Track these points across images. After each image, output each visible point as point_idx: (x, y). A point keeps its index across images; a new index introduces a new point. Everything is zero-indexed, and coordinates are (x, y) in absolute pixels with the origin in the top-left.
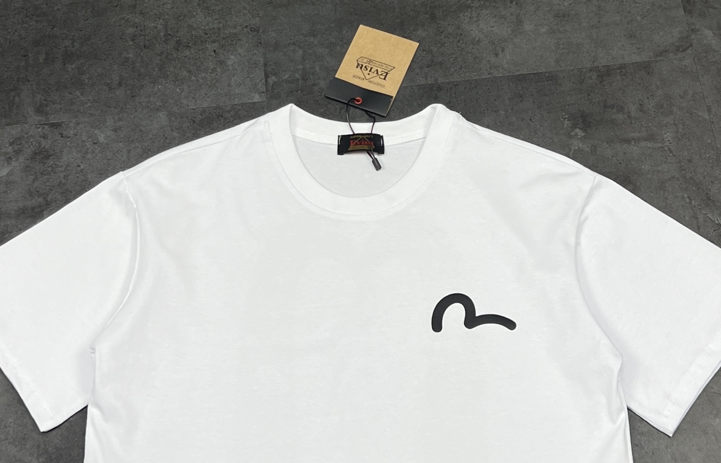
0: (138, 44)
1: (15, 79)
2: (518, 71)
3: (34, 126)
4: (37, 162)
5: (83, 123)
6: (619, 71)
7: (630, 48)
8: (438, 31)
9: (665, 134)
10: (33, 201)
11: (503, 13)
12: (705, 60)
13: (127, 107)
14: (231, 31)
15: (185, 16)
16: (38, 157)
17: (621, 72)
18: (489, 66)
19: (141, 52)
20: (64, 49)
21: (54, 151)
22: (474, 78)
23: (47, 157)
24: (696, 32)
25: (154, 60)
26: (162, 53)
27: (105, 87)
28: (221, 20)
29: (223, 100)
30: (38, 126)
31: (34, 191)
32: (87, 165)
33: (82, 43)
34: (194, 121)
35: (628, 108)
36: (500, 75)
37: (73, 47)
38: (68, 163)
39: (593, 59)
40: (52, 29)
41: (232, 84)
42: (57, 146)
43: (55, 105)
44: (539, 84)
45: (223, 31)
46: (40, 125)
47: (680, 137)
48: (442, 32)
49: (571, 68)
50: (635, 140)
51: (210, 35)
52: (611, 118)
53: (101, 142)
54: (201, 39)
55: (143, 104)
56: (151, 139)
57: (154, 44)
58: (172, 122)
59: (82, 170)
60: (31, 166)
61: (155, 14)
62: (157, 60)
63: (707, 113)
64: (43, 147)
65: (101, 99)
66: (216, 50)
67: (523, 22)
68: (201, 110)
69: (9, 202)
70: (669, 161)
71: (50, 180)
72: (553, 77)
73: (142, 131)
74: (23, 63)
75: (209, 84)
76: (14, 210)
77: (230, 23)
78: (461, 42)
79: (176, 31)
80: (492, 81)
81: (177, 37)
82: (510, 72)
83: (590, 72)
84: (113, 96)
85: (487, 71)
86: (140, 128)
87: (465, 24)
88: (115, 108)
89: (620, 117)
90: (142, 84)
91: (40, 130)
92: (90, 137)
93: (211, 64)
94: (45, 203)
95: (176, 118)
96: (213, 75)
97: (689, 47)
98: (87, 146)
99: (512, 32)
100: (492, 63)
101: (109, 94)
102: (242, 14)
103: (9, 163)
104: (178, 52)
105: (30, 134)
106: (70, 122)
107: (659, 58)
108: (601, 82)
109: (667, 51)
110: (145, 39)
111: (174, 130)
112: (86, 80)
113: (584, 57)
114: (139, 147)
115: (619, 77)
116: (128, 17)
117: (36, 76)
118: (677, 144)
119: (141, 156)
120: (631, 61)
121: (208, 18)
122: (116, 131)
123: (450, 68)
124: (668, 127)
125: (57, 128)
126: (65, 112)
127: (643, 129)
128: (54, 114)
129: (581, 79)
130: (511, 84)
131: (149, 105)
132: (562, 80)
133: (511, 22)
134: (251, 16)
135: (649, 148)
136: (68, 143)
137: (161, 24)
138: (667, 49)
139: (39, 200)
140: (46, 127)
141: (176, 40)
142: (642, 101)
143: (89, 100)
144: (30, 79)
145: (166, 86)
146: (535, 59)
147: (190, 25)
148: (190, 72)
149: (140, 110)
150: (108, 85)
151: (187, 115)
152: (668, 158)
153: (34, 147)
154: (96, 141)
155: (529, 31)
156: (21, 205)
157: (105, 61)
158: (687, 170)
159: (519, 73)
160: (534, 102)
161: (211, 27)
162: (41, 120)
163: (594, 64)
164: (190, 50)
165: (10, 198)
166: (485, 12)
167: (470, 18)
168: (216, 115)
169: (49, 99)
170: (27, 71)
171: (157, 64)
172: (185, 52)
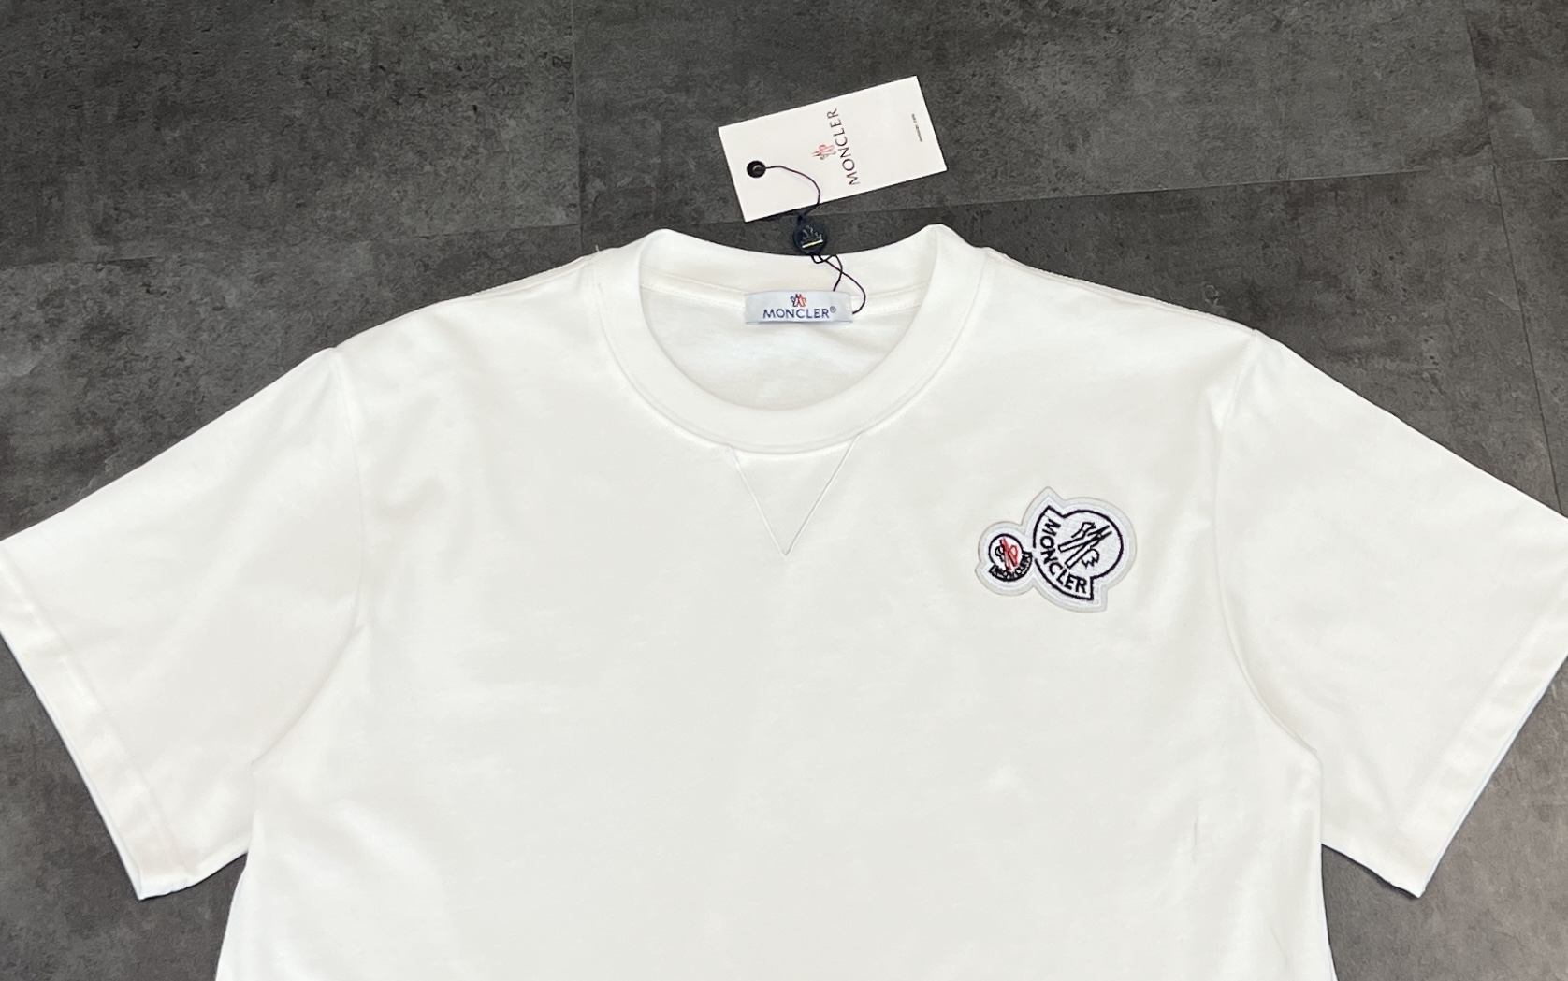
0: (312, 87)
1: (55, 159)
2: (1116, 185)
3: (91, 265)
4: (95, 348)
5: (193, 261)
6: (1333, 193)
7: (1358, 142)
8: (948, 89)
9: (1426, 341)
10: (84, 434)
11: (1090, 53)
12: (1518, 175)
13: (287, 229)
14: (511, 64)
15: (415, 27)
16: (95, 336)
17: (1337, 195)
18: (1054, 172)
19: (322, 105)
20: (159, 93)
21: (130, 323)
22: (1022, 199)
23: (116, 337)
24: (1499, 109)
25: (347, 126)
26: (365, 108)
27: (241, 183)
28: (491, 39)
29: (488, 219)
30: (100, 266)
31: (86, 411)
32: (198, 357)
33: (197, 81)
34: (427, 266)
35: (1349, 278)
36: (1078, 193)
37: (179, 89)
38: (160, 353)
39: (1277, 165)
40: (135, 47)
41: (508, 185)
42: (138, 311)
43: (137, 220)
44: (1162, 216)
45: (495, 63)
46: (105, 264)
47: (1457, 351)
48: (958, 93)
49: (1230, 184)
50: (1359, 353)
51: (468, 70)
52: (1310, 301)
53: (230, 306)
54: (449, 79)
55: (320, 223)
56: (335, 302)
57: (348, 89)
58: (380, 266)
59: (188, 368)
60: (82, 357)
61: (354, 21)
62: (353, 125)
63: (1516, 298)
64: (108, 314)
65: (231, 211)
66: (478, 106)
67: (1132, 74)
68: (443, 240)
69: (33, 435)
70: (1431, 403)
71: (121, 389)
72: (1190, 202)
73: (317, 283)
74: (73, 125)
75: (461, 182)
76: (43, 454)
77: (511, 45)
78: (999, 114)
79: (395, 59)
80: (1061, 206)
81: (397, 74)
82: (1099, 187)
83: (1270, 195)
84: (256, 202)
85: (1050, 182)
86: (313, 277)
87: (1008, 74)
88: (261, 229)
89: (1328, 300)
90: (320, 177)
91: (102, 274)
92: (206, 295)
93: (466, 136)
94: (107, 439)
95: (389, 256)
96: (468, 162)
97: (1485, 144)
98: (198, 313)
99: (1107, 97)
100: (1061, 165)
101: (251, 198)
102: (536, 26)
103: (36, 348)
104: (398, 108)
105: (80, 284)
106: (167, 259)
107: (1417, 168)
108: (1292, 220)
109: (1434, 153)
110: (330, 76)
111: (384, 282)
112: (202, 166)
113: (1259, 159)
114: (309, 320)
115: (1331, 209)
116: (296, 24)
117: (98, 153)
118: (1451, 366)
119: (313, 340)
120: (1356, 172)
121: (463, 32)
122: (261, 282)
123: (972, 172)
124: (1432, 326)
125: (138, 272)
126: (156, 236)
127: (1379, 329)
128: (133, 239)
129: (1251, 210)
130: (1101, 215)
131: (331, 225)
132: (1209, 209)
133: (1106, 75)
134: (555, 32)
135: (1390, 371)
136: (161, 307)
137: (365, 44)
138: (1436, 148)
139: (95, 433)
140: (118, 268)
141: (396, 81)
142: (1379, 265)
143: (208, 211)
144: (86, 159)
145: (369, 185)
146: (1154, 159)
147: (424, 48)
148: (421, 153)
149: (313, 238)
150: (248, 177)
151: (411, 251)
152: (1430, 396)
153: (88, 313)
154: (218, 305)
155: (1140, 95)
156: (57, 442)
157: (245, 123)
158: (1468, 427)
159: (1117, 191)
160: (1148, 258)
161: (470, 54)
162: (105, 254)
163: (1280, 175)
164: (423, 104)
165: (36, 426)
166: (1052, 48)
167: (1019, 60)
168: (474, 253)
169: (123, 207)
170: (79, 140)
171: (353, 133)
172: (413, 108)
